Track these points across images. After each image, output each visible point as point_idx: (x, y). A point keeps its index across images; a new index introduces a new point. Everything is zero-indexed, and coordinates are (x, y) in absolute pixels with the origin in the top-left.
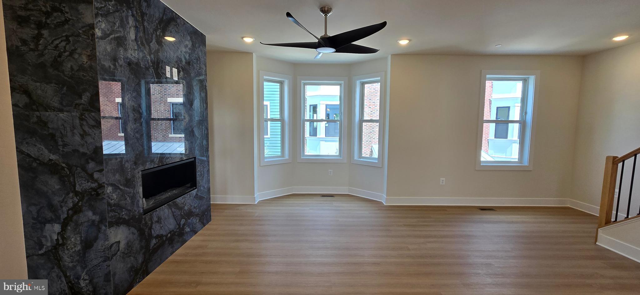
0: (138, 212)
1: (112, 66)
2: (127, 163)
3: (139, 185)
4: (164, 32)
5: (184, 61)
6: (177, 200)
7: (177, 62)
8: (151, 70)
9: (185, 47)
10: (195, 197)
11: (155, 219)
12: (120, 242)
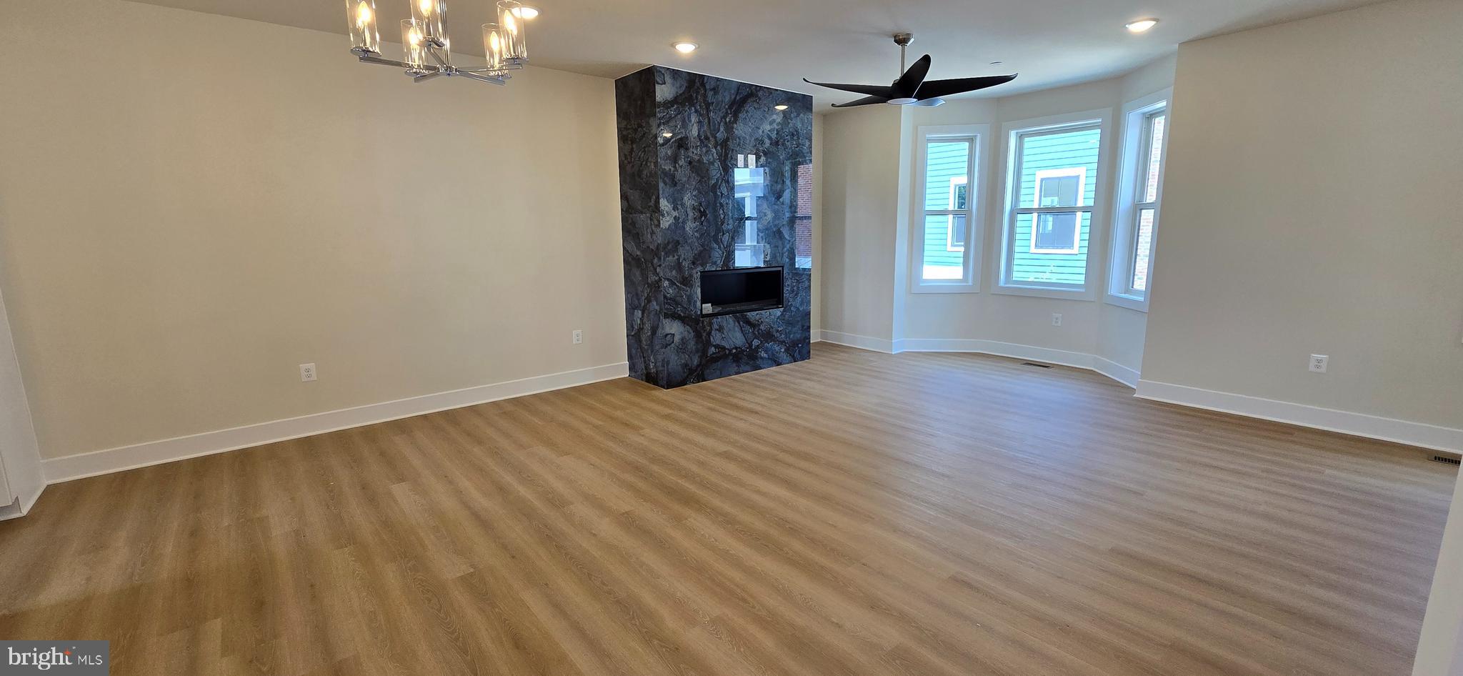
0: (694, 313)
2: (684, 261)
3: (696, 285)
4: (736, 116)
5: (767, 142)
6: (748, 313)
7: (755, 145)
8: (717, 164)
9: (771, 124)
10: (778, 318)
11: (715, 326)
12: (674, 335)
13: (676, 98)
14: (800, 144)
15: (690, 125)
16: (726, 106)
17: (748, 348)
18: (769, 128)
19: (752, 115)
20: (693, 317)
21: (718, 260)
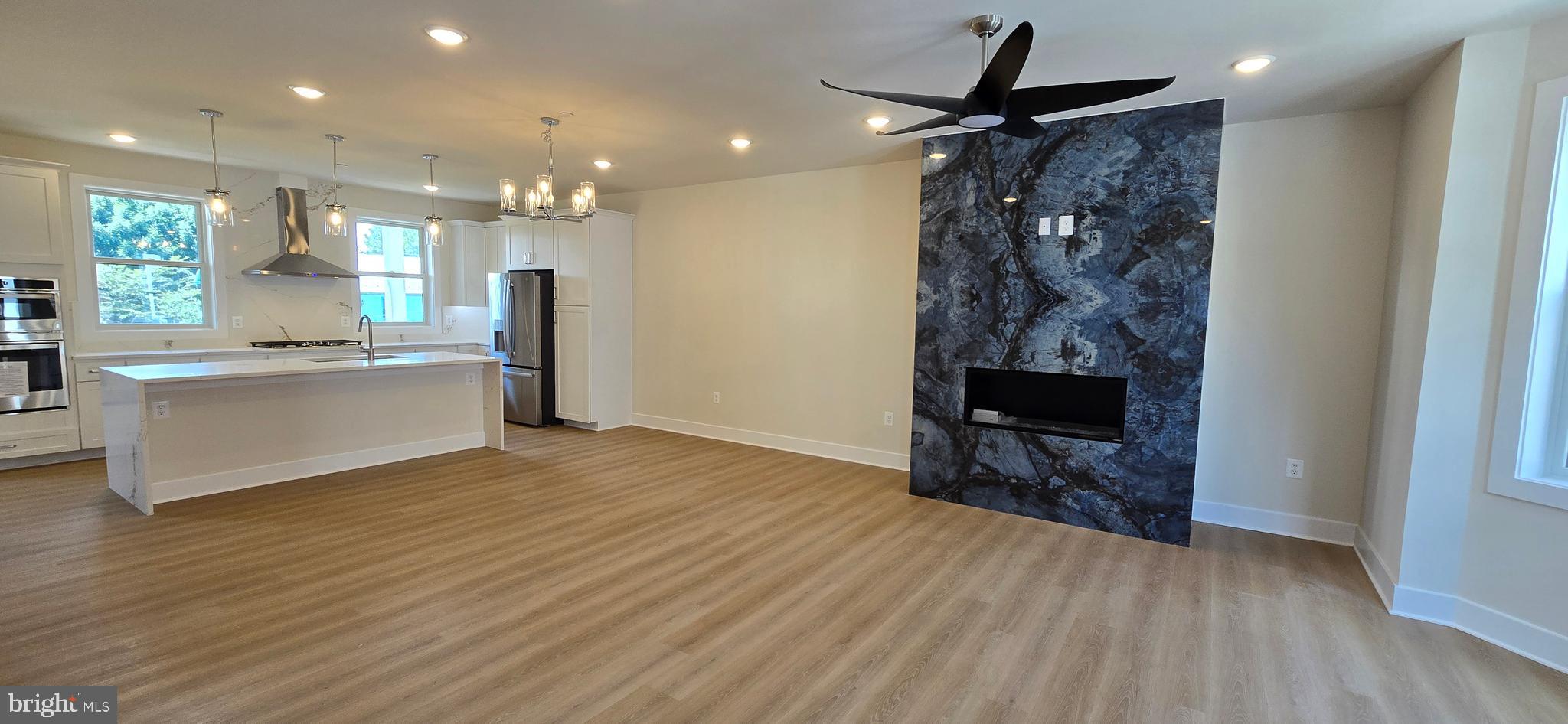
0: (954, 416)
1: (936, 247)
2: (944, 353)
3: (959, 383)
4: (1040, 170)
5: (1101, 194)
6: (1044, 436)
7: (1075, 202)
8: (1004, 235)
9: (1110, 166)
10: (1109, 457)
11: (984, 439)
12: (923, 435)
13: (946, 167)
14: (1183, 185)
15: (965, 193)
16: (1024, 159)
17: (1039, 484)
18: (1107, 171)
19: (1071, 162)
20: (951, 421)
21: (994, 357)
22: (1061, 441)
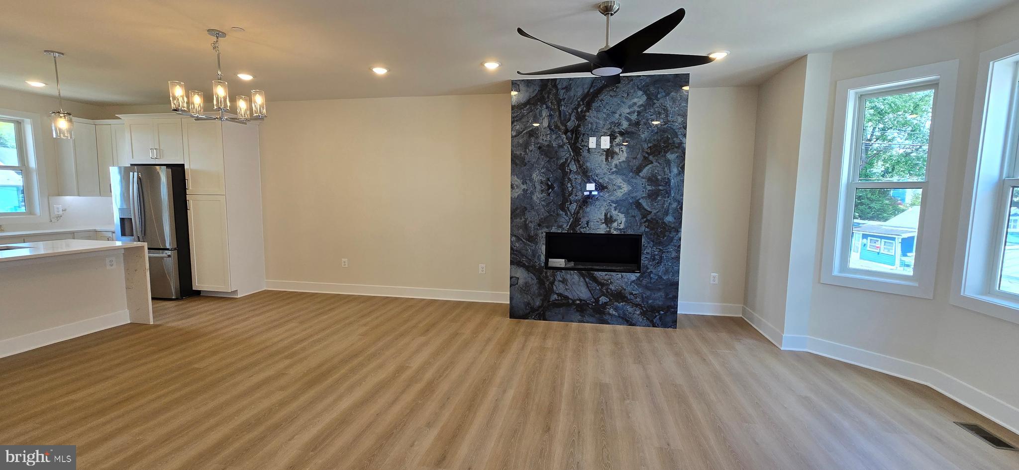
0: (539, 264)
1: (523, 153)
2: (530, 223)
3: (541, 243)
4: (589, 107)
5: (625, 125)
6: (595, 273)
7: (610, 128)
8: (567, 147)
9: (630, 107)
10: (633, 281)
11: (559, 278)
12: (518, 278)
13: (529, 100)
14: (670, 121)
15: (541, 118)
16: (579, 99)
17: (593, 302)
18: (628, 111)
19: (607, 103)
20: (537, 267)
21: (563, 225)
22: (606, 275)
